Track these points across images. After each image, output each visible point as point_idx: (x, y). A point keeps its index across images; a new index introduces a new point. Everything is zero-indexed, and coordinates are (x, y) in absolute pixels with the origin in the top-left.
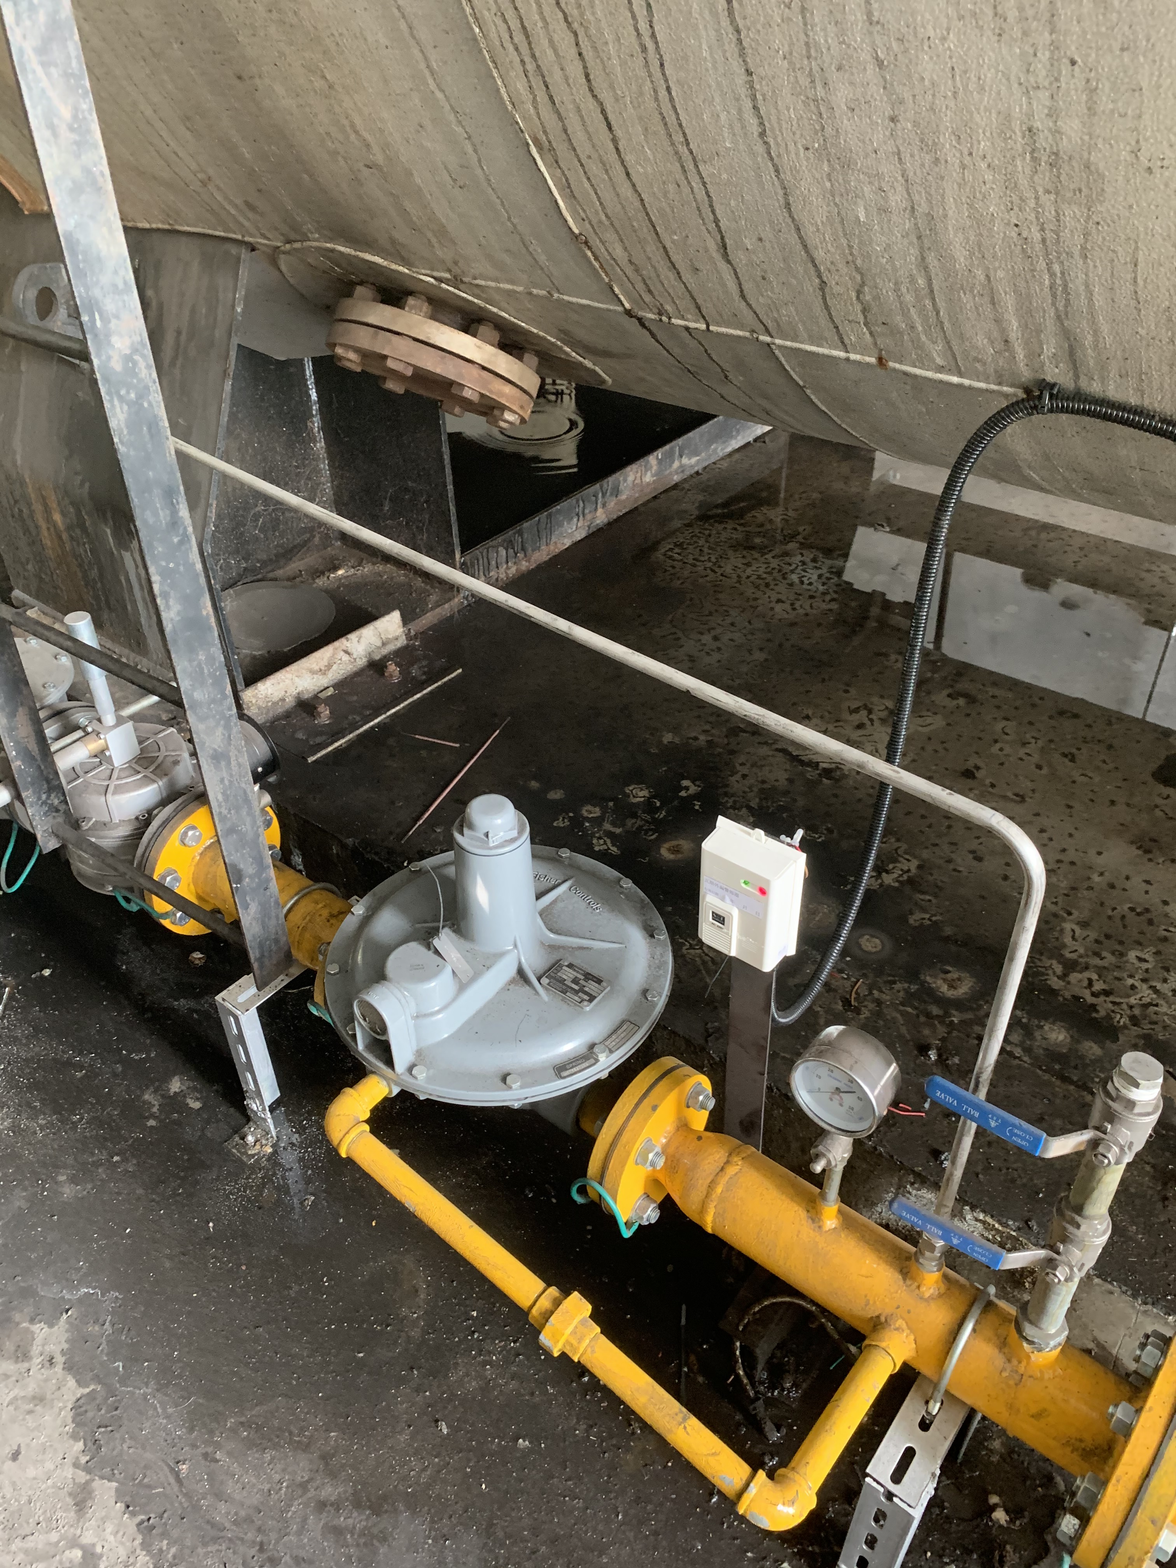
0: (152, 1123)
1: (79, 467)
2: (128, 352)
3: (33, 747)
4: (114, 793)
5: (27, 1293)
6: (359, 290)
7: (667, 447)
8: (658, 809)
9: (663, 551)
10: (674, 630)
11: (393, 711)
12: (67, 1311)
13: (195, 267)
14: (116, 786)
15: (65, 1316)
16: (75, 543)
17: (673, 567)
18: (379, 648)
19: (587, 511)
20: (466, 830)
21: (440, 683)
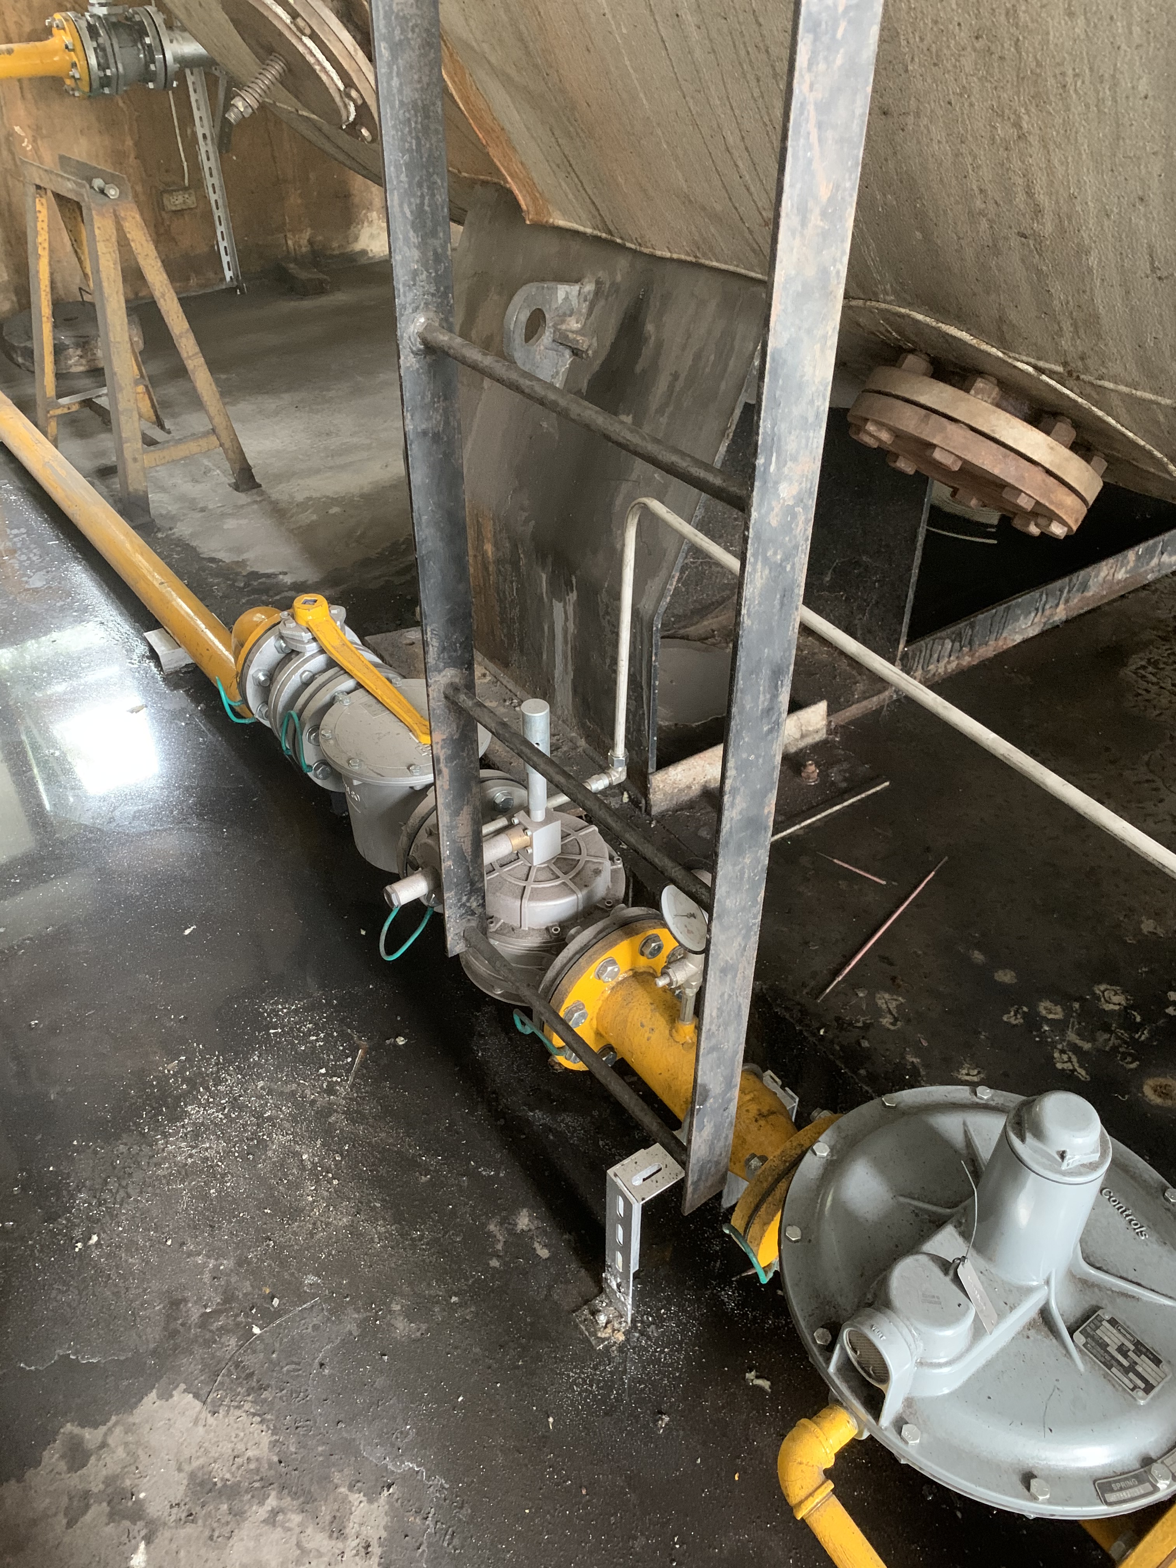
0: (494, 1263)
1: (526, 503)
2: (791, 503)
3: (467, 847)
4: (531, 899)
5: (349, 1448)
6: (911, 360)
7: (1151, 542)
8: (1138, 1027)
9: (1134, 667)
10: (1150, 776)
11: (809, 821)
12: (389, 1487)
13: (712, 306)
14: (534, 890)
15: (386, 1493)
16: (501, 578)
17: (1148, 691)
18: (797, 740)
19: (1047, 606)
20: (1029, 1137)
21: (863, 795)
